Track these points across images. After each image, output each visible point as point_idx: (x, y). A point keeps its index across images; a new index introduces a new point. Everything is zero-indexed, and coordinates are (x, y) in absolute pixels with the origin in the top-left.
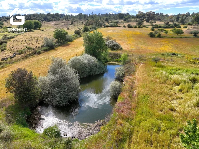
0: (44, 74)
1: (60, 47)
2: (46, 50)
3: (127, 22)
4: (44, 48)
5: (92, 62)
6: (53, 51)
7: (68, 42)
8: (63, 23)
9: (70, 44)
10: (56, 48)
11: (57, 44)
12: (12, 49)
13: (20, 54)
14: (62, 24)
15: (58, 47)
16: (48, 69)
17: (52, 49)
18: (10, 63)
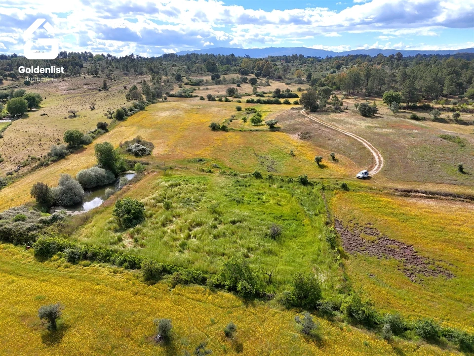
0: (55, 186)
1: (71, 155)
2: (54, 161)
3: (217, 84)
4: (52, 158)
5: (100, 174)
6: (63, 161)
7: (84, 146)
8: (86, 84)
9: (87, 148)
10: (66, 157)
11: (68, 151)
12: (11, 159)
13: (24, 166)
14: (85, 87)
15: (69, 155)
16: (58, 182)
17: (61, 158)
18: (18, 177)
